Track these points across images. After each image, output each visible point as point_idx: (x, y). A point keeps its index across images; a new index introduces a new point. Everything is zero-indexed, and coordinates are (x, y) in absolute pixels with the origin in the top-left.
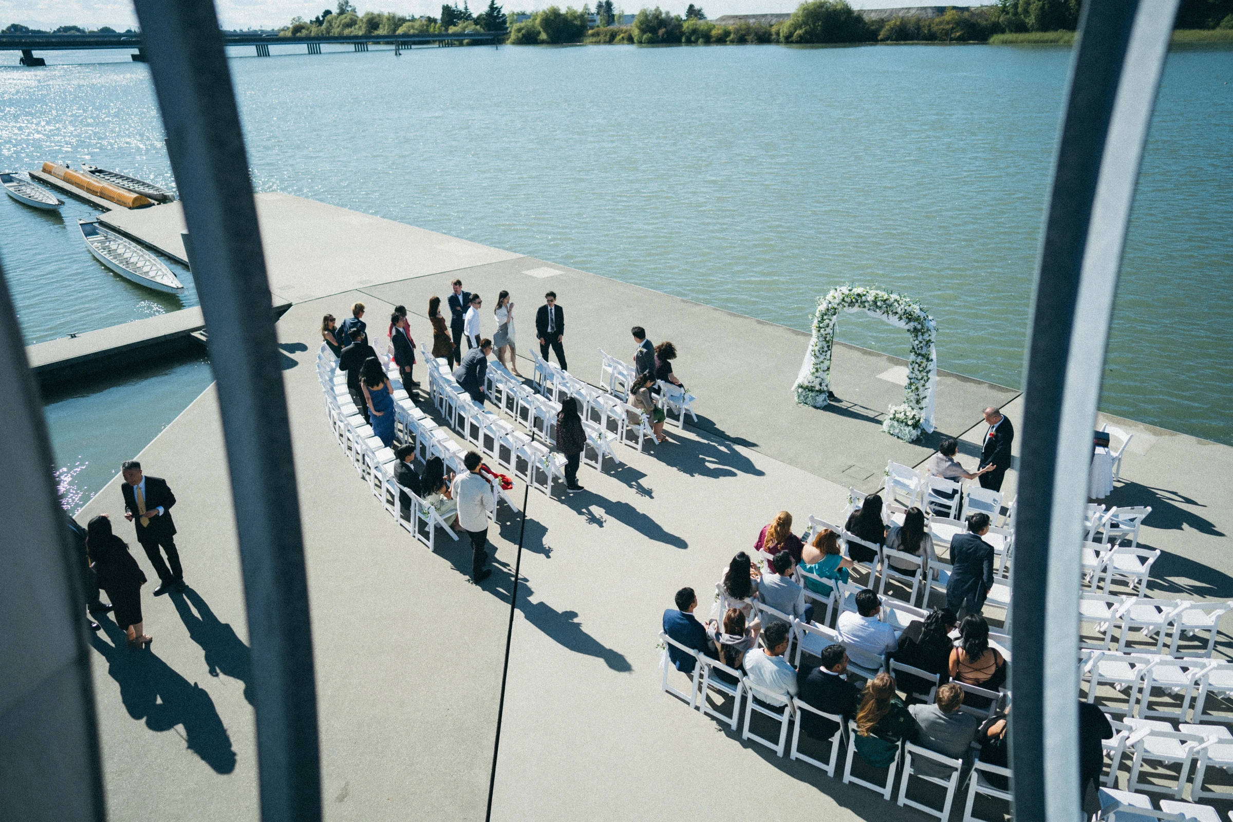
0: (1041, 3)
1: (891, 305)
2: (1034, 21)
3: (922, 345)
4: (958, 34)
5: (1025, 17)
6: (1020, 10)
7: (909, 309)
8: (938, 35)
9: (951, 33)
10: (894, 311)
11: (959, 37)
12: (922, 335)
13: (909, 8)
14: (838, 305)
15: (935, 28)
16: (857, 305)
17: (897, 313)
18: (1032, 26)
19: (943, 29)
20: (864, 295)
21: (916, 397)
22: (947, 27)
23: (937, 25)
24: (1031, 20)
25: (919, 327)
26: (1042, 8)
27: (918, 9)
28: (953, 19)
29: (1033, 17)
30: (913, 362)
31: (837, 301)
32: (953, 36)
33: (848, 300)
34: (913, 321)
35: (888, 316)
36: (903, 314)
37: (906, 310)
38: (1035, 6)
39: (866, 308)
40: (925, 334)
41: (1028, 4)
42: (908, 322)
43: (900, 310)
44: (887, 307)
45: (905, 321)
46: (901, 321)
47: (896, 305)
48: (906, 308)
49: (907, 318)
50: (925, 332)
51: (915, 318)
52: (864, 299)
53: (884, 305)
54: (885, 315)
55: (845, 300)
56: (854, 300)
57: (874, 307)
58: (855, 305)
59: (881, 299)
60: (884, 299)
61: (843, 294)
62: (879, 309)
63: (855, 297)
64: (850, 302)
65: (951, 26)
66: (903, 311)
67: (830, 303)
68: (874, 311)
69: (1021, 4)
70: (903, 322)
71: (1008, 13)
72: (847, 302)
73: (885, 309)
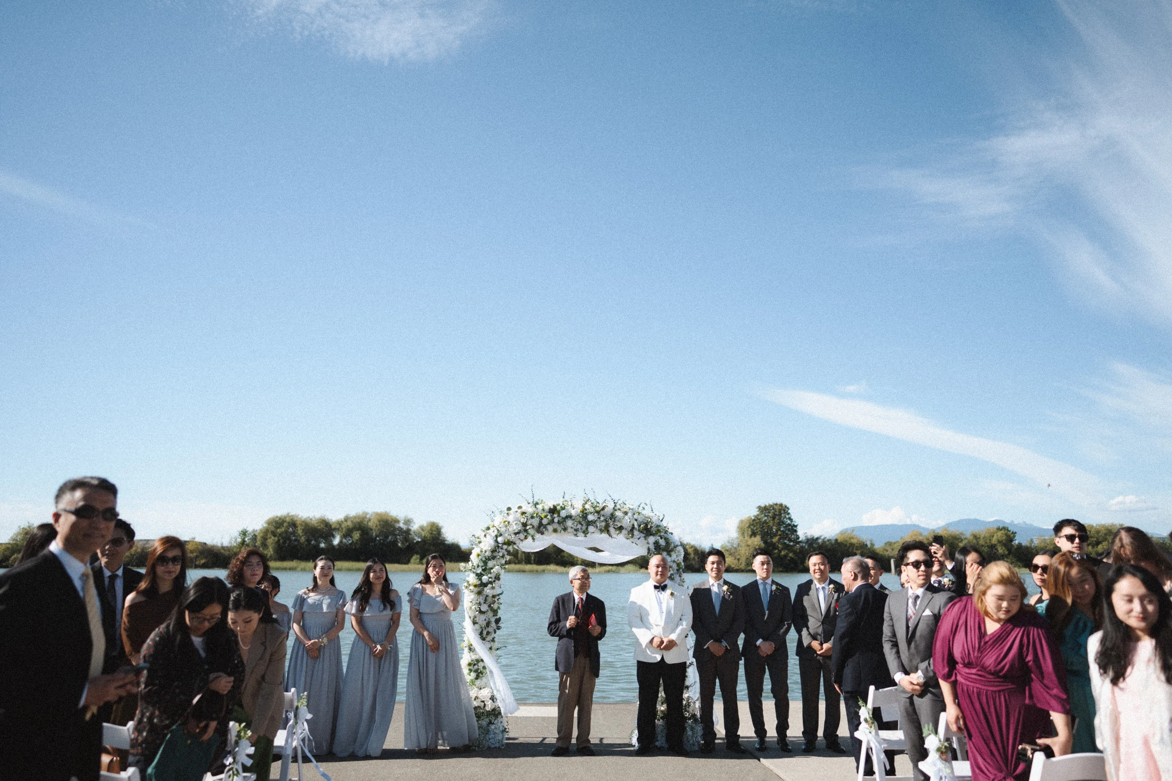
0: (276, 538)
1: (612, 516)
2: (272, 552)
4: (203, 561)
7: (640, 518)
9: (196, 561)
10: (619, 525)
11: (203, 564)
14: (516, 534)
16: (550, 528)
17: (621, 528)
18: (271, 556)
20: (563, 508)
25: (662, 542)
26: (278, 544)
28: (197, 548)
29: (271, 549)
31: (515, 527)
32: (197, 563)
33: (536, 522)
34: (651, 535)
35: (610, 535)
36: (633, 528)
37: (636, 520)
38: (271, 540)
39: (569, 530)
40: (673, 553)
41: (265, 538)
42: (645, 538)
43: (627, 521)
44: (606, 521)
45: (638, 537)
46: (632, 540)
47: (619, 514)
48: (636, 516)
49: (641, 532)
50: (672, 550)
51: (654, 530)
52: (563, 514)
53: (599, 518)
54: (605, 535)
55: (529, 522)
56: (545, 521)
57: (582, 525)
58: (546, 529)
59: (592, 510)
60: (598, 509)
61: (523, 513)
62: (593, 525)
63: (547, 516)
64: (537, 525)
65: (195, 554)
66: (631, 523)
67: (501, 535)
68: (584, 532)
69: (259, 538)
70: (635, 540)
71: (248, 545)
72: (533, 527)
73: (603, 524)
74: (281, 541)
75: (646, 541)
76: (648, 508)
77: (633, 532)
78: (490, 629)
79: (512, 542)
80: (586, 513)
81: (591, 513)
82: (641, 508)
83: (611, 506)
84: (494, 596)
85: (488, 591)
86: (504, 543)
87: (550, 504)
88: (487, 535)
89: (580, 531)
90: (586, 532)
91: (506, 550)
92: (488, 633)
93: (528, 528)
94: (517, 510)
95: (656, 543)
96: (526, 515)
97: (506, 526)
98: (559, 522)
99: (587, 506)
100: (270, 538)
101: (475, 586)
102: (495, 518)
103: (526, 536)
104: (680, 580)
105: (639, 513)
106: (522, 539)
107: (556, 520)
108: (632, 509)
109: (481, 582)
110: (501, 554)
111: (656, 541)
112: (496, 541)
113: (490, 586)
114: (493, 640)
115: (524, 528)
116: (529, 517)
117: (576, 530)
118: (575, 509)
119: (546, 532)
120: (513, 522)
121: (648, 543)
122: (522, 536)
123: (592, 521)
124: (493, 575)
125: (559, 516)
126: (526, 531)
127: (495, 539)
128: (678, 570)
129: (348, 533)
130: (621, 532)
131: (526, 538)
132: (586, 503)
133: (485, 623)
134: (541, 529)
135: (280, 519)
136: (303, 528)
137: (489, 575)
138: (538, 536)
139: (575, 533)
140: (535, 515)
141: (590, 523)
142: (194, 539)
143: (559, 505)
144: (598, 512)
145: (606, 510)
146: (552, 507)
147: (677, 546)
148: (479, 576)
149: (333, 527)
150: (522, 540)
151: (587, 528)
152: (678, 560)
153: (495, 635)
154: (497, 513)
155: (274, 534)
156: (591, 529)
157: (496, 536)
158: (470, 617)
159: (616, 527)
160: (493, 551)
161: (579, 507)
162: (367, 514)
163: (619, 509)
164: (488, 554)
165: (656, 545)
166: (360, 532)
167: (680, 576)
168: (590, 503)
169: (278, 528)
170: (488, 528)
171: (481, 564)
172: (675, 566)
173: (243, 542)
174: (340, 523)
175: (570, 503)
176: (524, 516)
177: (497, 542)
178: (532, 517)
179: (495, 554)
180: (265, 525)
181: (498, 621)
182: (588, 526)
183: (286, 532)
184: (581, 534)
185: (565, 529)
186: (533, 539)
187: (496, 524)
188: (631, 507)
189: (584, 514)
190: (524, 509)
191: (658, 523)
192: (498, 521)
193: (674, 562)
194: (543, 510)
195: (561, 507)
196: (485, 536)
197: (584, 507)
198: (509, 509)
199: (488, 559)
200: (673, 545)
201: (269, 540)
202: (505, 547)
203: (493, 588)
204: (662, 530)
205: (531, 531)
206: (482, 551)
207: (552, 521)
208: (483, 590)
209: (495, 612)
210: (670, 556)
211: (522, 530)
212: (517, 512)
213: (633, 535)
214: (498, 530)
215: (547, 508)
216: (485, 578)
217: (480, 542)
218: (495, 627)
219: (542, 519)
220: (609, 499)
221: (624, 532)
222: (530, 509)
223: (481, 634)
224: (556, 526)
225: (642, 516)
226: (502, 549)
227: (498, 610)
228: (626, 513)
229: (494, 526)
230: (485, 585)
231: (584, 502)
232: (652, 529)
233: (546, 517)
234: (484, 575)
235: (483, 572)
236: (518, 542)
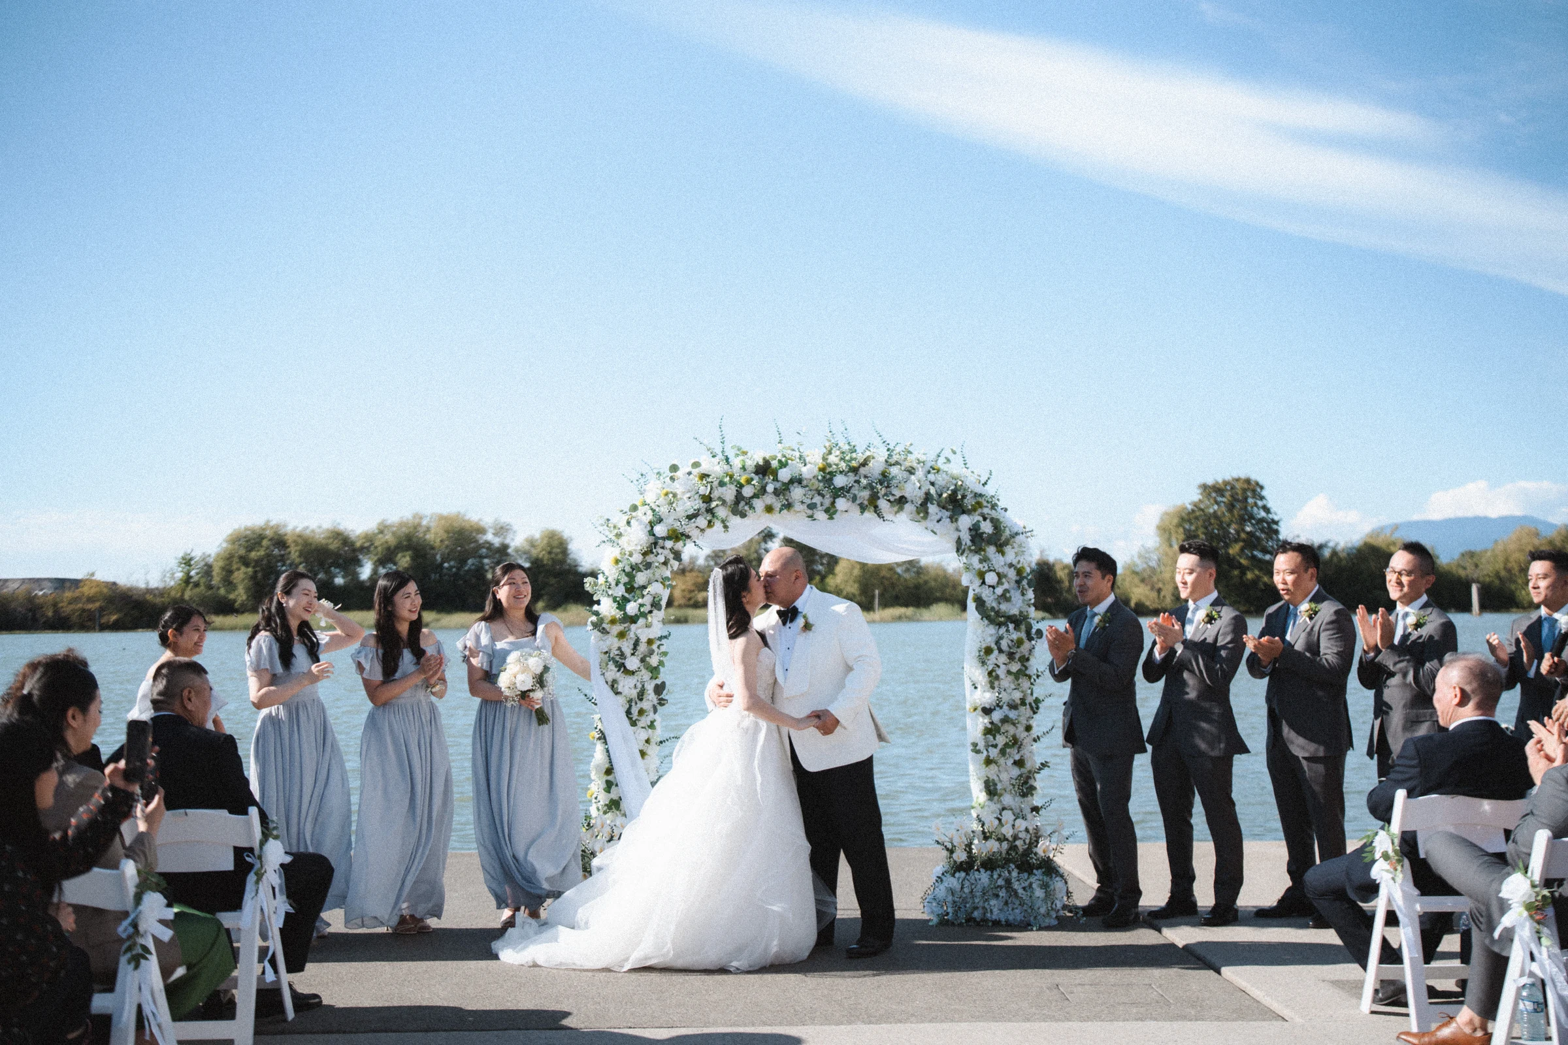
0: (250, 570)
1: (885, 478)
2: (244, 597)
3: (1006, 586)
4: (114, 618)
5: (229, 592)
6: (216, 581)
7: (941, 479)
8: (74, 618)
9: (101, 616)
10: (898, 494)
11: (117, 621)
12: (1000, 549)
13: (6, 581)
14: (690, 517)
15: (67, 609)
16: (759, 504)
17: (902, 501)
18: (242, 605)
19: (84, 610)
20: (784, 465)
21: (1016, 772)
22: (90, 606)
23: (70, 603)
24: (240, 595)
25: (987, 528)
26: (253, 577)
27: (23, 581)
28: (100, 593)
29: (241, 591)
30: (988, 651)
31: (689, 504)
32: (105, 618)
33: (729, 493)
34: (964, 512)
35: (880, 515)
36: (928, 498)
37: (932, 484)
38: (241, 575)
39: (798, 507)
40: (1008, 549)
41: (228, 572)
42: (953, 519)
43: (913, 488)
44: (870, 486)
45: (938, 517)
46: (924, 523)
47: (894, 471)
48: (931, 477)
49: (944, 508)
50: (1007, 543)
51: (969, 502)
52: (784, 475)
53: (858, 482)
54: (869, 515)
55: (715, 494)
56: (748, 491)
57: (823, 496)
58: (752, 507)
59: (843, 465)
60: (854, 464)
61: (704, 476)
62: (845, 496)
63: (752, 479)
64: (733, 498)
65: (97, 604)
66: (924, 490)
67: (660, 520)
68: (827, 511)
69: (216, 571)
70: (931, 523)
71: (197, 585)
72: (724, 502)
73: (866, 494)
74: (260, 575)
75: (954, 525)
76: (957, 461)
77: (927, 508)
78: (646, 705)
79: (682, 534)
80: (830, 473)
81: (841, 472)
82: (942, 460)
83: (881, 455)
84: (650, 642)
85: (639, 630)
86: (669, 538)
87: (758, 457)
88: (633, 522)
89: (820, 508)
90: (831, 512)
91: (671, 549)
92: (641, 712)
93: (714, 504)
94: (689, 469)
95: (975, 530)
96: (709, 480)
97: (671, 503)
98: (776, 493)
99: (833, 459)
100: (238, 569)
101: (613, 622)
102: (647, 488)
103: (710, 522)
104: (1024, 601)
105: (938, 471)
106: (702, 527)
107: (770, 488)
108: (923, 462)
109: (625, 614)
110: (661, 559)
111: (973, 525)
112: (651, 533)
113: (641, 621)
114: (652, 726)
115: (705, 505)
116: (716, 483)
117: (812, 506)
118: (809, 466)
119: (750, 513)
120: (684, 493)
121: (958, 530)
122: (702, 521)
123: (842, 488)
124: (647, 600)
125: (776, 479)
126: (710, 511)
127: (649, 528)
128: (1018, 582)
129: (387, 557)
130: (901, 509)
131: (710, 524)
132: (830, 453)
133: (634, 693)
134: (740, 506)
135: (253, 532)
136: (299, 548)
137: (640, 601)
138: (735, 521)
139: (810, 512)
140: (727, 479)
141: (838, 493)
142: (93, 574)
143: (774, 458)
144: (855, 470)
145: (871, 464)
146: (761, 463)
147: (1017, 534)
148: (621, 603)
149: (358, 544)
150: (702, 530)
151: (833, 503)
152: (1019, 562)
153: (657, 717)
154: (652, 477)
155: (245, 561)
156: (841, 503)
157: (652, 524)
158: (607, 682)
159: (892, 498)
160: (645, 554)
161: (815, 458)
162: (421, 518)
163: (897, 463)
164: (637, 558)
165: (973, 533)
166: (410, 553)
167: (1023, 594)
168: (838, 453)
169: (250, 549)
170: (634, 508)
171: (625, 579)
172: (1012, 574)
173: (187, 580)
174: (370, 538)
175: (797, 454)
176: (704, 482)
177: (654, 535)
178: (722, 484)
179: (650, 558)
180: (225, 545)
181: (659, 689)
182: (834, 498)
183: (268, 555)
184: (821, 515)
185: (788, 506)
186: (726, 527)
187: (650, 498)
188: (922, 458)
189: (827, 475)
190: (704, 468)
191: (979, 489)
192: (653, 492)
193: (1011, 565)
194: (744, 468)
195: (780, 461)
196: (628, 523)
197: (824, 459)
198: (674, 468)
199: (636, 568)
200: (1007, 533)
201: (236, 574)
202: (669, 544)
203: (648, 626)
204: (985, 504)
205: (722, 512)
206: (623, 553)
207: (763, 490)
208: (629, 630)
209: (654, 671)
210: (1003, 554)
211: (703, 510)
212: (689, 473)
213: (927, 513)
214: (653, 511)
215: (750, 464)
216: (632, 608)
217: (619, 535)
218: (656, 702)
219: (741, 486)
220: (877, 441)
221: (908, 507)
222: (716, 468)
223: (628, 713)
224: (769, 499)
225: (944, 475)
226: (663, 548)
227: (662, 669)
228: (911, 471)
229: (645, 504)
230: (633, 620)
231: (825, 451)
232: (966, 501)
233: (749, 481)
234: (629, 601)
235: (627, 595)
236: (694, 533)
